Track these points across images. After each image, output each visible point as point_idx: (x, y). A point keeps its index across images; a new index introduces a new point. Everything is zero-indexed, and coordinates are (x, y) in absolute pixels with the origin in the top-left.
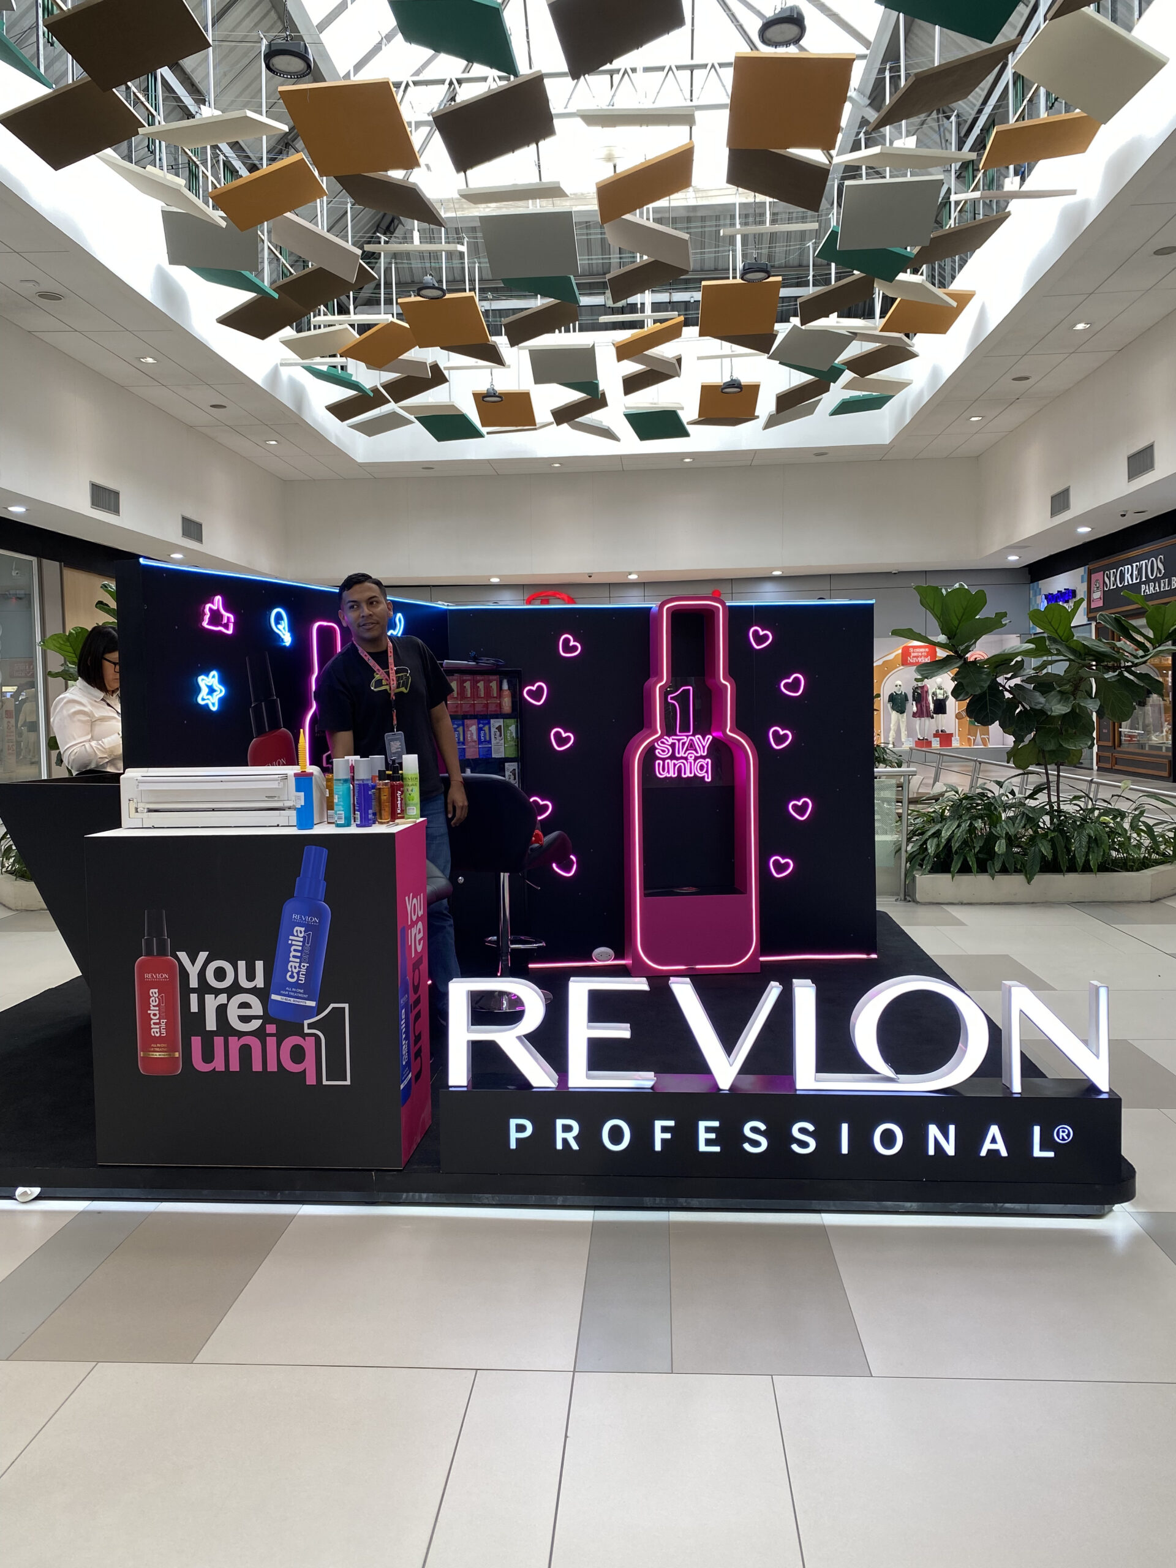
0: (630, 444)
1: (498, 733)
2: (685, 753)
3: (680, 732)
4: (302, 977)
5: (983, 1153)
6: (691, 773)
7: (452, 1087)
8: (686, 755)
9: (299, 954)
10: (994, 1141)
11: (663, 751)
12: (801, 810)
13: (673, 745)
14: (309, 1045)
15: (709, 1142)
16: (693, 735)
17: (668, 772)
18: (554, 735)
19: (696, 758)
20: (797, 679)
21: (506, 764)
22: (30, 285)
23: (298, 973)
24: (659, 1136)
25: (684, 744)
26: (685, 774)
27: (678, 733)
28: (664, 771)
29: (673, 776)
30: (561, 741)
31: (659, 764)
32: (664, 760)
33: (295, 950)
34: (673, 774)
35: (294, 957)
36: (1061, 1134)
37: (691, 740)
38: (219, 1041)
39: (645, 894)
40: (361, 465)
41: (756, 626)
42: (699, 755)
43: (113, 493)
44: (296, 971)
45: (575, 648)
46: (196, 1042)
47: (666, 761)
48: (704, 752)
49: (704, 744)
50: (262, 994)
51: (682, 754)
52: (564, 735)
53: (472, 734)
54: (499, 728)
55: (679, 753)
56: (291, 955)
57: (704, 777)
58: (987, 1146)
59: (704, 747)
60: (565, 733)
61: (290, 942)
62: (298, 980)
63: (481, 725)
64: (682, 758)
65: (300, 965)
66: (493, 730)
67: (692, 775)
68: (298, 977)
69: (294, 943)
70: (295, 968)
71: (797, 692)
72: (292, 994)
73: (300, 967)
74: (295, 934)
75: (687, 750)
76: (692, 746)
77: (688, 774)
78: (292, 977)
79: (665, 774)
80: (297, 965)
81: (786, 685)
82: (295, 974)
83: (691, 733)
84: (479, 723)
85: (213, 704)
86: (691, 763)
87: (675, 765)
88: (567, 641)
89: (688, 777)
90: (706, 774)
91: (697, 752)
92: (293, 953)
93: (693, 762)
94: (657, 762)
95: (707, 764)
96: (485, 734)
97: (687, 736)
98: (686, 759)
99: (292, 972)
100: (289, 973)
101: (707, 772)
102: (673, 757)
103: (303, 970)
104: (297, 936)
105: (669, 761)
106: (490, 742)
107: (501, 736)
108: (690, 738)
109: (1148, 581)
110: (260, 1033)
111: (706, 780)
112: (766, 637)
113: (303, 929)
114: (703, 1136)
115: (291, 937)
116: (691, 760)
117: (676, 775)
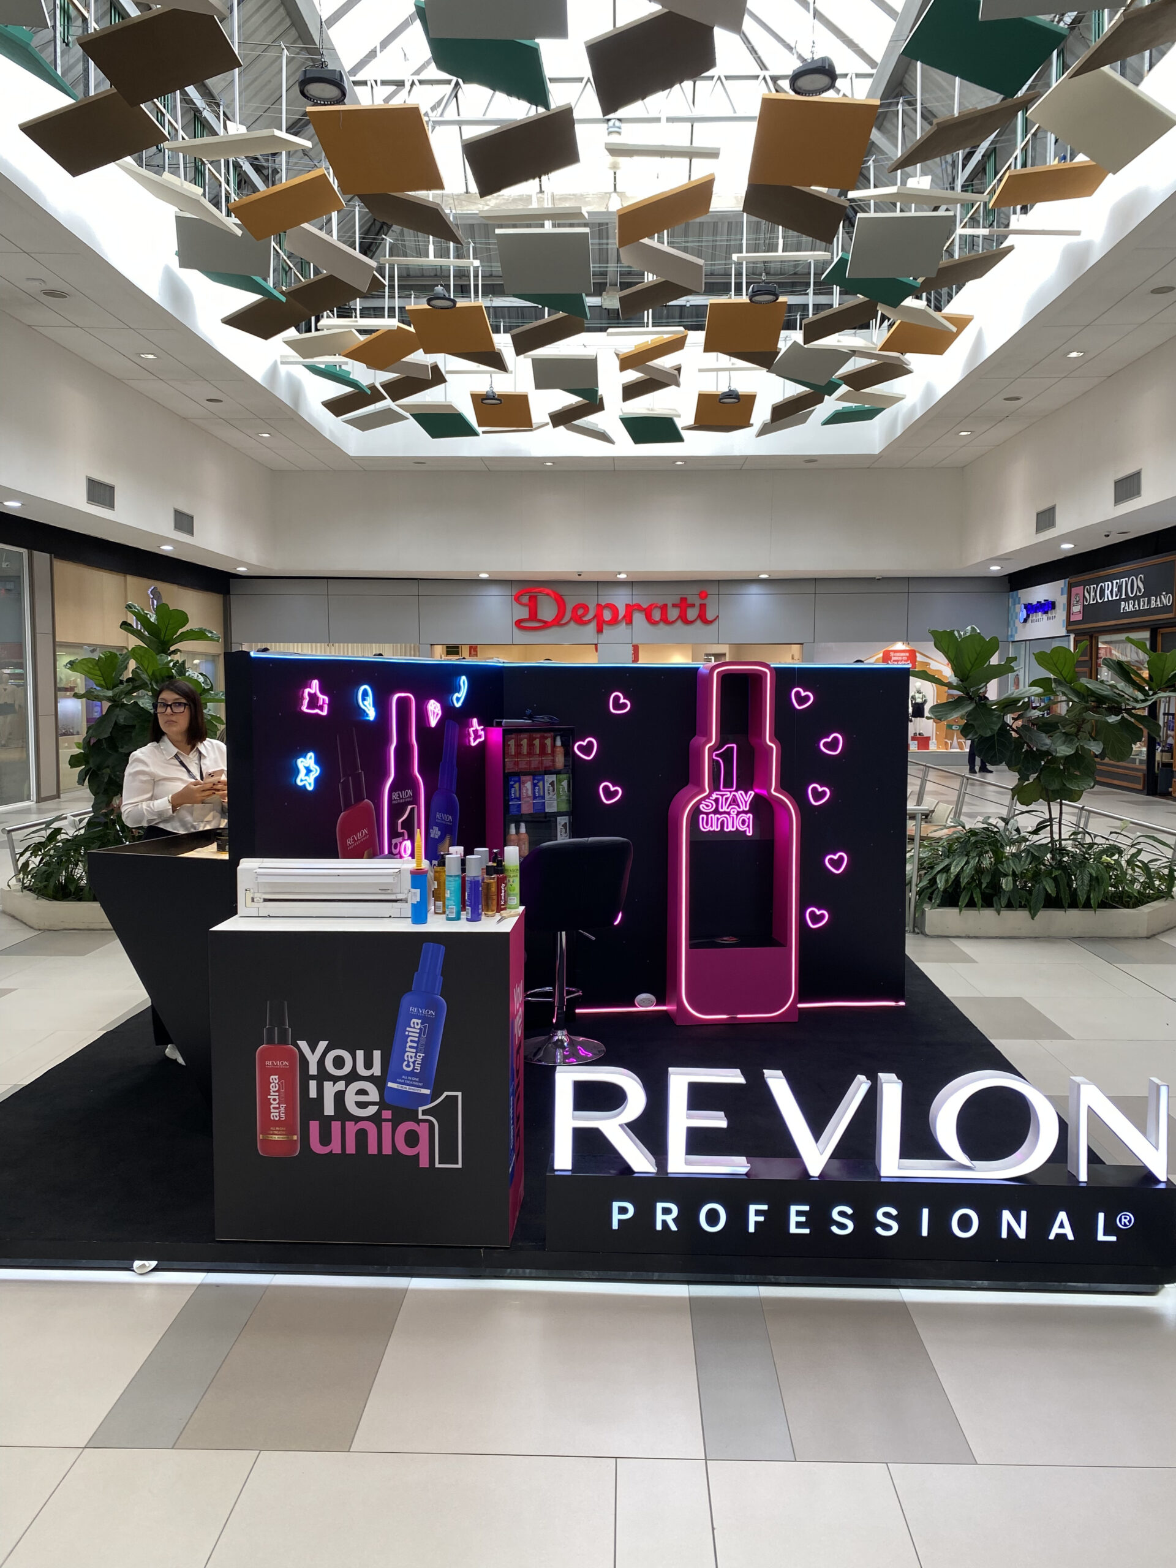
0: (624, 446)
1: (551, 788)
2: (728, 808)
3: (724, 787)
4: (418, 1067)
5: (1052, 1237)
6: (733, 827)
7: (557, 1170)
8: (728, 810)
9: (415, 1045)
10: (1062, 1226)
11: (708, 806)
12: (837, 864)
13: (717, 800)
14: (423, 1131)
15: (799, 1225)
16: (736, 791)
17: (712, 826)
18: (603, 788)
19: (738, 813)
20: (836, 739)
21: (558, 818)
22: (37, 283)
23: (414, 1063)
24: (753, 1219)
25: (727, 799)
26: (727, 828)
27: (722, 789)
28: (707, 824)
29: (716, 830)
30: (609, 794)
31: (703, 818)
32: (707, 814)
33: (411, 1041)
34: (716, 828)
35: (411, 1047)
36: (1123, 1220)
37: (734, 795)
38: (336, 1126)
39: (691, 946)
40: (353, 459)
41: (797, 687)
42: (741, 810)
43: (108, 488)
44: (413, 1059)
45: (624, 706)
46: (314, 1126)
47: (710, 816)
48: (746, 807)
49: (746, 800)
50: (379, 1082)
51: (725, 809)
52: (612, 789)
53: (527, 790)
54: (552, 784)
55: (722, 808)
56: (408, 1045)
57: (745, 831)
58: (1056, 1230)
59: (746, 802)
60: (613, 786)
61: (407, 1033)
62: (414, 1069)
63: (536, 781)
64: (725, 813)
65: (416, 1055)
66: (547, 785)
67: (735, 829)
68: (414, 1066)
69: (410, 1034)
70: (411, 1057)
71: (836, 751)
72: (408, 1082)
73: (415, 1057)
74: (412, 1025)
75: (730, 805)
76: (734, 801)
77: (730, 828)
78: (407, 1065)
79: (708, 828)
80: (413, 1055)
81: (825, 745)
82: (411, 1064)
83: (734, 789)
84: (534, 779)
85: (310, 784)
86: (733, 818)
87: (718, 819)
88: (617, 698)
89: (730, 831)
90: (747, 829)
91: (740, 808)
92: (409, 1044)
93: (735, 816)
94: (701, 816)
95: (749, 819)
96: (539, 789)
97: (731, 792)
98: (729, 813)
99: (409, 1062)
100: (406, 1063)
101: (748, 826)
102: (716, 812)
103: (419, 1060)
104: (414, 1028)
105: (713, 815)
106: (543, 797)
107: (554, 791)
108: (733, 793)
109: (1127, 599)
110: (376, 1119)
111: (748, 834)
112: (807, 698)
113: (419, 1021)
114: (794, 1219)
115: (408, 1029)
116: (734, 814)
117: (719, 829)
